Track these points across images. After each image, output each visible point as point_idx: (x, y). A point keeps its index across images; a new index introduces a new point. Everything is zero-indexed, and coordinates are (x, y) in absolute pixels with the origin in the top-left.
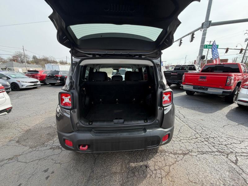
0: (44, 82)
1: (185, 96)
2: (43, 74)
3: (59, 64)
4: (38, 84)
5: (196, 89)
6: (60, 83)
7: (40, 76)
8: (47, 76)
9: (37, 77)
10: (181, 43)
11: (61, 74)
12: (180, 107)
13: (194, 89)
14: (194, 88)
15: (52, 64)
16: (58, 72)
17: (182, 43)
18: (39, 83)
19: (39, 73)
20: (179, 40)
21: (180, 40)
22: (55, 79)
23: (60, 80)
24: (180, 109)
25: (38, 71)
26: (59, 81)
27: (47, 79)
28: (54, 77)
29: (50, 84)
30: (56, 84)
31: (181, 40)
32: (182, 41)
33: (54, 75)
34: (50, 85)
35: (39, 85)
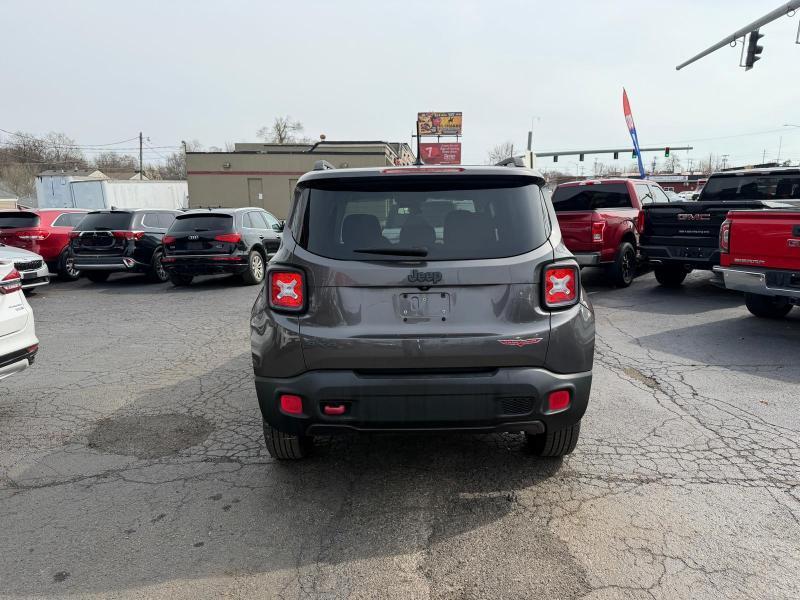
0: (59, 267)
1: (743, 321)
2: (53, 228)
3: (98, 174)
4: (39, 275)
5: (781, 286)
6: (135, 269)
7: (41, 238)
8: (74, 237)
9: (30, 241)
10: (754, 51)
11: (139, 226)
12: (692, 362)
13: (769, 283)
14: (770, 281)
15: (71, 179)
16: (125, 217)
17: (759, 50)
18: (43, 271)
19: (40, 225)
20: (742, 33)
21: (748, 36)
22: (112, 251)
23: (135, 255)
24: (694, 368)
25: (33, 216)
26: (131, 263)
27: (77, 251)
28: (106, 239)
29: (85, 273)
30: (112, 277)
31: (755, 37)
32: (760, 43)
33: (109, 232)
34: (86, 281)
35: (43, 279)
